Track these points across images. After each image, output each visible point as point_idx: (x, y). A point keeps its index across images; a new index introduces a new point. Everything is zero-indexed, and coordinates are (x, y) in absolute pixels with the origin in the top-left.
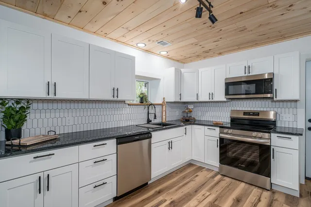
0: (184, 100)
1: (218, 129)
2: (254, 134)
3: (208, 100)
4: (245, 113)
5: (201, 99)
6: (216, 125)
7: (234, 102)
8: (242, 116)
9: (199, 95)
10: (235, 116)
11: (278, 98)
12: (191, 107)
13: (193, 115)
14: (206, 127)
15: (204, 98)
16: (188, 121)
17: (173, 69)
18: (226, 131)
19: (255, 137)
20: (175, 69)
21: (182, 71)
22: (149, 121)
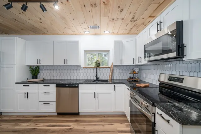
9: (136, 59)
12: (136, 70)
20: (115, 41)
21: (123, 42)
22: (97, 78)
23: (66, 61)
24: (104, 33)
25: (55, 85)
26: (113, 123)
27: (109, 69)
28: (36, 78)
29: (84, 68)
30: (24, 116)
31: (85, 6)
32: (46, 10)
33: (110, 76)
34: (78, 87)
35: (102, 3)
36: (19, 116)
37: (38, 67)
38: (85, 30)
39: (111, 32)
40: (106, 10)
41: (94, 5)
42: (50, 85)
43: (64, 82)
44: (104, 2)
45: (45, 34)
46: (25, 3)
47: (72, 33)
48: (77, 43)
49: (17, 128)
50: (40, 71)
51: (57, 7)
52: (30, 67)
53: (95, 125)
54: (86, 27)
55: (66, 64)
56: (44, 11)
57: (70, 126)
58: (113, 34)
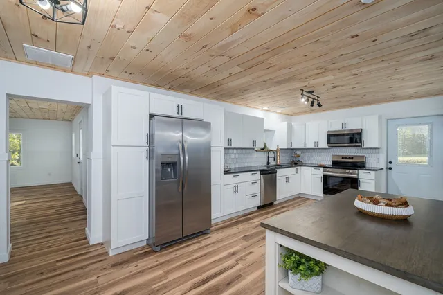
0: (294, 147)
1: (322, 169)
2: (347, 171)
3: (314, 147)
4: (343, 157)
5: (308, 147)
6: (320, 166)
7: (335, 149)
8: (340, 159)
9: (307, 142)
10: (336, 159)
11: (365, 147)
12: (299, 153)
13: (301, 159)
14: (313, 168)
15: (310, 145)
16: (296, 163)
17: (286, 123)
18: (327, 170)
19: (348, 173)
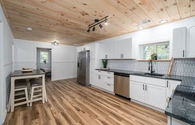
20: (174, 30)
21: (188, 28)
22: (152, 72)
23: (122, 55)
24: (160, 24)
25: (113, 73)
26: (160, 120)
27: (168, 62)
28: (106, 68)
29: (138, 61)
30: (99, 90)
31: (126, 13)
32: (102, 27)
33: (169, 71)
34: (129, 77)
35: (139, 5)
36: (97, 89)
37: (107, 60)
38: (137, 27)
39: (169, 20)
40: (147, 7)
41: (133, 9)
42: (111, 73)
43: (120, 72)
44: (140, 4)
45: (110, 37)
46: (94, 27)
47: (128, 32)
48: (130, 40)
49: (94, 94)
50: (108, 63)
51: (106, 24)
52: (103, 60)
53: (140, 113)
54: (137, 24)
55: (122, 58)
56: (101, 28)
57: (120, 105)
58: (174, 20)
